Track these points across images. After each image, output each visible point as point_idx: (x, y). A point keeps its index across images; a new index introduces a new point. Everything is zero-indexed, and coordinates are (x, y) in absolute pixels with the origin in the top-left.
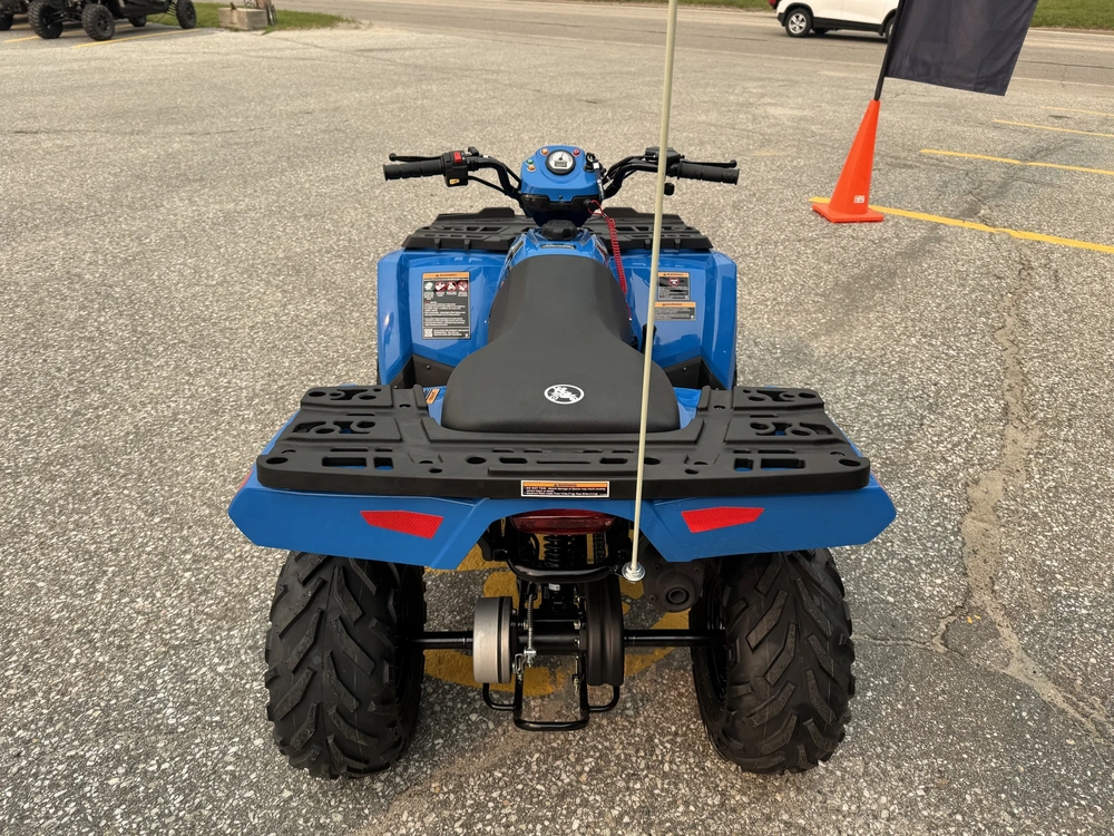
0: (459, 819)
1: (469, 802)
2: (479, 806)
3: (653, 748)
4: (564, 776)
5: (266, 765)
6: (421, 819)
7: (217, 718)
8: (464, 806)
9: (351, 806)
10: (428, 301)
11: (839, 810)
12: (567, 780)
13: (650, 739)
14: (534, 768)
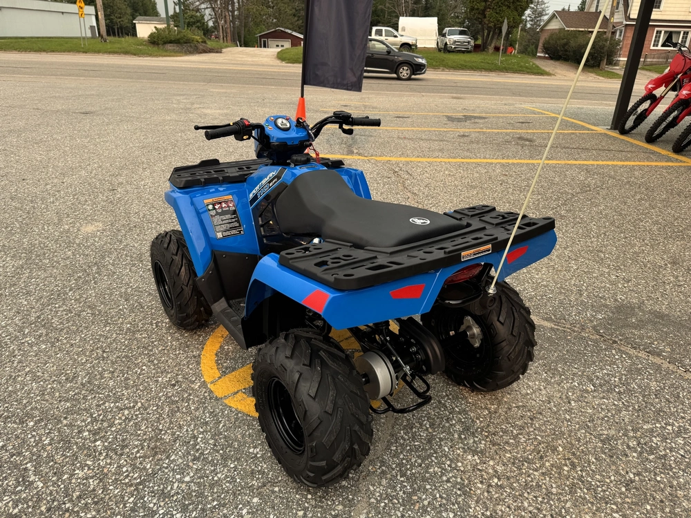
0: (397, 475)
1: (394, 466)
2: (400, 465)
3: (444, 405)
4: (422, 434)
5: (273, 507)
6: (380, 484)
7: (215, 503)
8: (393, 469)
9: (341, 499)
10: (214, 216)
11: (528, 394)
12: (425, 435)
13: (440, 402)
14: (406, 437)
